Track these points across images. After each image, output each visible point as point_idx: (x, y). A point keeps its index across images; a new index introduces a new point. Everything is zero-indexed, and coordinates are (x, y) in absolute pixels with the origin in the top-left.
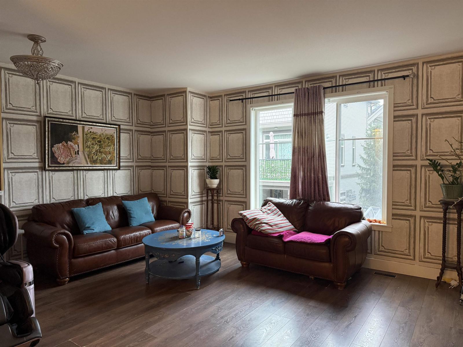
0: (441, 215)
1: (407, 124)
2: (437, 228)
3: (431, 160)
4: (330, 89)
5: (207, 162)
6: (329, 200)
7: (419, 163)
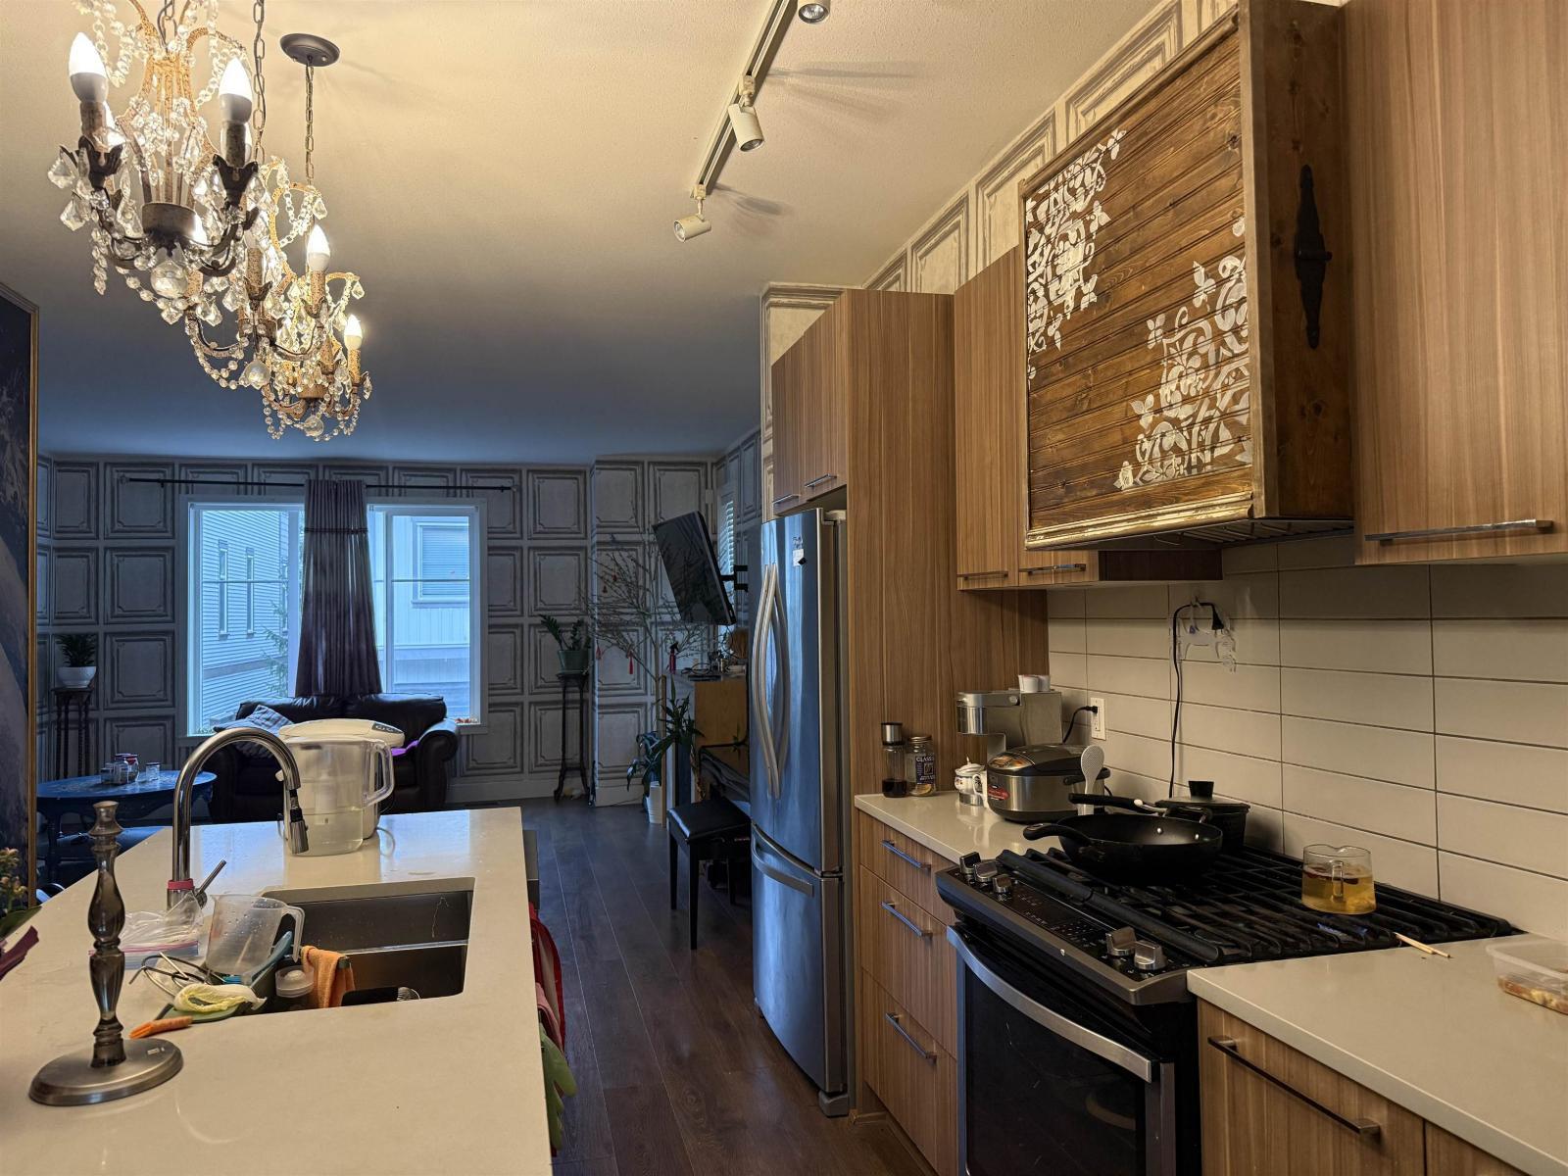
0: (560, 697)
1: (507, 561)
2: (553, 717)
3: (544, 617)
4: (377, 489)
5: (49, 625)
6: (380, 691)
7: (526, 621)
